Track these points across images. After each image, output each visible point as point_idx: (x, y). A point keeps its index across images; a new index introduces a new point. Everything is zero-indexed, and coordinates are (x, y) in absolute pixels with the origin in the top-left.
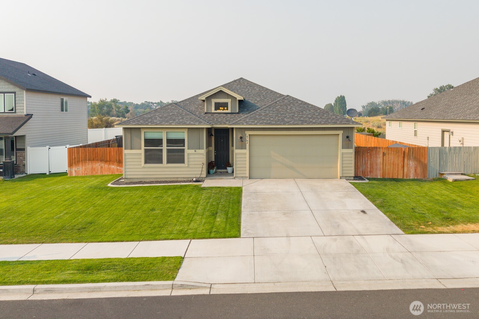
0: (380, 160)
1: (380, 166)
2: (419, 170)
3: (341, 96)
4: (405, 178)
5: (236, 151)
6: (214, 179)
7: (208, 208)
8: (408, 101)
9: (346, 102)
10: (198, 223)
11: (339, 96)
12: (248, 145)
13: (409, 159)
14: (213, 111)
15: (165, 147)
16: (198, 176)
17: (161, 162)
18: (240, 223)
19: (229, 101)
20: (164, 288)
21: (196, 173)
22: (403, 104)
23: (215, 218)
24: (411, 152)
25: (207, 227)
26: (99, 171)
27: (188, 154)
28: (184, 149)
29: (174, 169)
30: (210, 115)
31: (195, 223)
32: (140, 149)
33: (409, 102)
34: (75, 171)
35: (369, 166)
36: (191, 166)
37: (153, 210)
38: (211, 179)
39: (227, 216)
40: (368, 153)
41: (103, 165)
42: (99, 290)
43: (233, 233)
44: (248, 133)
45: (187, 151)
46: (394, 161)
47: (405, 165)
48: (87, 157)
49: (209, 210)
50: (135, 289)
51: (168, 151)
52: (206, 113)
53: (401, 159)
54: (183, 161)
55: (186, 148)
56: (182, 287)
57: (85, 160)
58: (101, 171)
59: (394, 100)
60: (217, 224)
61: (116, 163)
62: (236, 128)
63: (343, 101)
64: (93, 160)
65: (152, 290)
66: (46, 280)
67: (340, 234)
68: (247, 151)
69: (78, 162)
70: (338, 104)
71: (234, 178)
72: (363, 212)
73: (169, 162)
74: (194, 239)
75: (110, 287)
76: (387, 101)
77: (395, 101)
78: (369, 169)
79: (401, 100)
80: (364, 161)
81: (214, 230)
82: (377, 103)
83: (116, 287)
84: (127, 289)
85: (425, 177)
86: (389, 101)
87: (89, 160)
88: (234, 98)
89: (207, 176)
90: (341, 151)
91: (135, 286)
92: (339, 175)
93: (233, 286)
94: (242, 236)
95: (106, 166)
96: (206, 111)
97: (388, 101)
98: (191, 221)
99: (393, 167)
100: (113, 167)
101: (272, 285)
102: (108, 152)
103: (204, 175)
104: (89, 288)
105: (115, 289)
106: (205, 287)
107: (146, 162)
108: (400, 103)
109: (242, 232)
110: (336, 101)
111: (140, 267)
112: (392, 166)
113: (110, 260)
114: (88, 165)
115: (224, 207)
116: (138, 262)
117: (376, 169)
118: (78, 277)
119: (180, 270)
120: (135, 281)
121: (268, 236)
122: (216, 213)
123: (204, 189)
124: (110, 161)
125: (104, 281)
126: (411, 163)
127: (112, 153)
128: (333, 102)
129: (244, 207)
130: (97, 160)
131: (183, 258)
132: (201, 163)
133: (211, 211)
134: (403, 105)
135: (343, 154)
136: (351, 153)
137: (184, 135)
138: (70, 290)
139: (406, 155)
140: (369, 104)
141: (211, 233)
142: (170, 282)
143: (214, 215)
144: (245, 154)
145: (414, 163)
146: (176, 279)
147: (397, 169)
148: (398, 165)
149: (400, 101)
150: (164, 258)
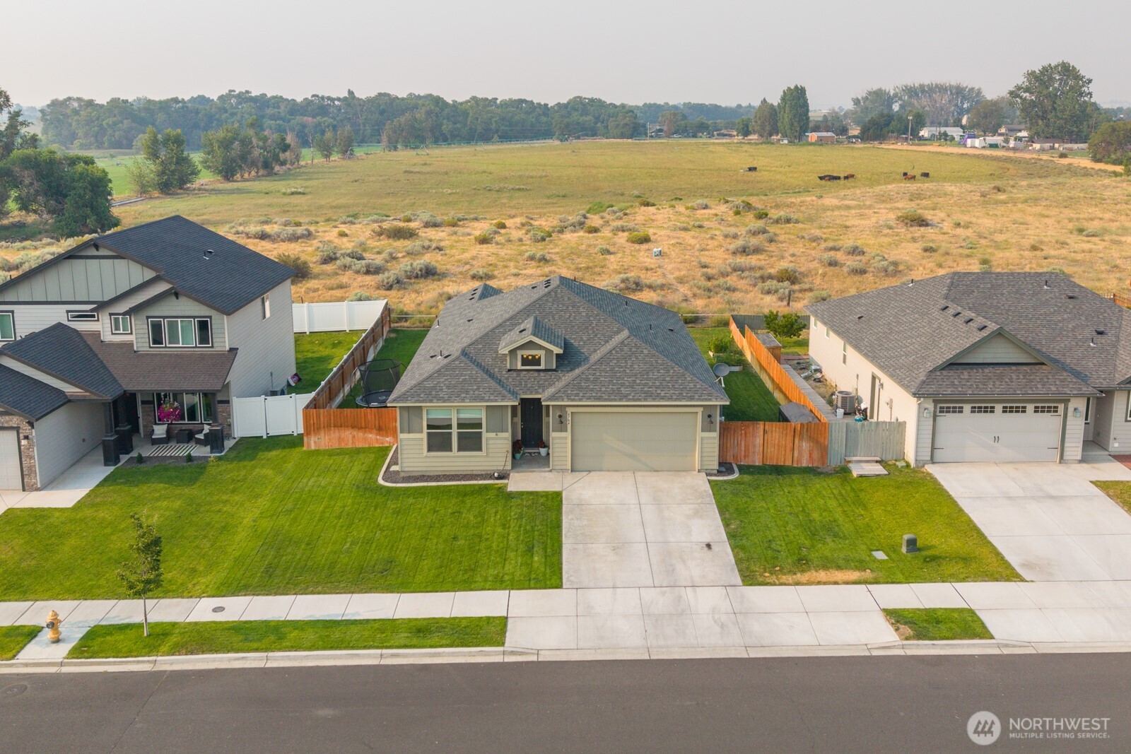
0: (759, 441)
1: (759, 449)
2: (816, 455)
3: (796, 87)
4: (795, 466)
5: (553, 435)
6: (522, 472)
7: (521, 538)
8: (970, 87)
9: (809, 102)
10: (513, 565)
11: (792, 87)
12: (569, 427)
13: (801, 439)
14: (519, 367)
15: (455, 431)
16: (501, 468)
17: (450, 450)
18: (561, 564)
19: (541, 353)
20: (497, 653)
21: (497, 464)
22: (957, 93)
23: (532, 556)
24: (805, 430)
25: (525, 570)
26: (350, 442)
27: (487, 439)
28: (481, 433)
29: (467, 459)
30: (515, 374)
31: (510, 564)
32: (422, 432)
33: (973, 88)
34: (315, 442)
35: (743, 449)
36: (491, 455)
37: (455, 538)
38: (518, 472)
39: (546, 552)
40: (742, 430)
41: (355, 433)
42: (439, 655)
43: (554, 581)
44: (569, 410)
45: (485, 435)
46: (779, 442)
47: (796, 447)
48: (332, 421)
49: (523, 541)
50: (470, 655)
51: (459, 434)
52: (509, 370)
53: (789, 438)
54: (480, 449)
55: (484, 430)
56: (512, 653)
57: (329, 426)
58: (353, 442)
59: (934, 83)
60: (535, 565)
61: (375, 431)
62: (553, 406)
63: (801, 101)
64: (341, 426)
65: (485, 655)
66: (388, 645)
67: (672, 584)
68: (568, 435)
69: (319, 429)
70: (787, 108)
71: (551, 471)
72: (709, 546)
73: (460, 449)
74: (513, 589)
75: (449, 653)
76: (916, 85)
77: (937, 85)
78: (743, 453)
79: (954, 83)
80: (736, 442)
81: (533, 576)
82: (892, 93)
83: (453, 653)
84: (463, 654)
85: (823, 464)
86: (922, 86)
87: (335, 426)
88: (549, 352)
89: (513, 467)
90: (700, 434)
91: (471, 652)
92: (697, 467)
93: (558, 652)
94: (564, 587)
95: (361, 434)
96: (508, 367)
97: (920, 85)
98: (505, 560)
99: (779, 449)
100: (371, 436)
101: (593, 651)
102: (363, 415)
103: (509, 467)
104: (430, 653)
105: (453, 654)
106: (533, 654)
107: (430, 449)
108: (951, 91)
109: (564, 580)
110: (783, 99)
111: (468, 630)
112: (776, 447)
113: (436, 621)
114: (334, 433)
115: (541, 534)
116: (464, 623)
117: (754, 453)
118: (415, 641)
119: (507, 634)
120: (469, 646)
121: (593, 586)
122: (533, 547)
123: (511, 496)
124: (365, 428)
125: (442, 646)
126: (804, 444)
127: (369, 417)
128: (775, 100)
129: (566, 536)
130: (347, 427)
131: (507, 618)
132: (505, 450)
133: (527, 542)
134: (957, 97)
135: (702, 438)
136: (714, 438)
137: (482, 415)
138: (413, 655)
139: (797, 433)
140: (870, 93)
141: (530, 580)
142: (501, 649)
143: (530, 550)
144: (566, 438)
145: (808, 445)
146: (506, 645)
147: (783, 452)
148: (785, 447)
149: (950, 85)
150: (488, 618)
